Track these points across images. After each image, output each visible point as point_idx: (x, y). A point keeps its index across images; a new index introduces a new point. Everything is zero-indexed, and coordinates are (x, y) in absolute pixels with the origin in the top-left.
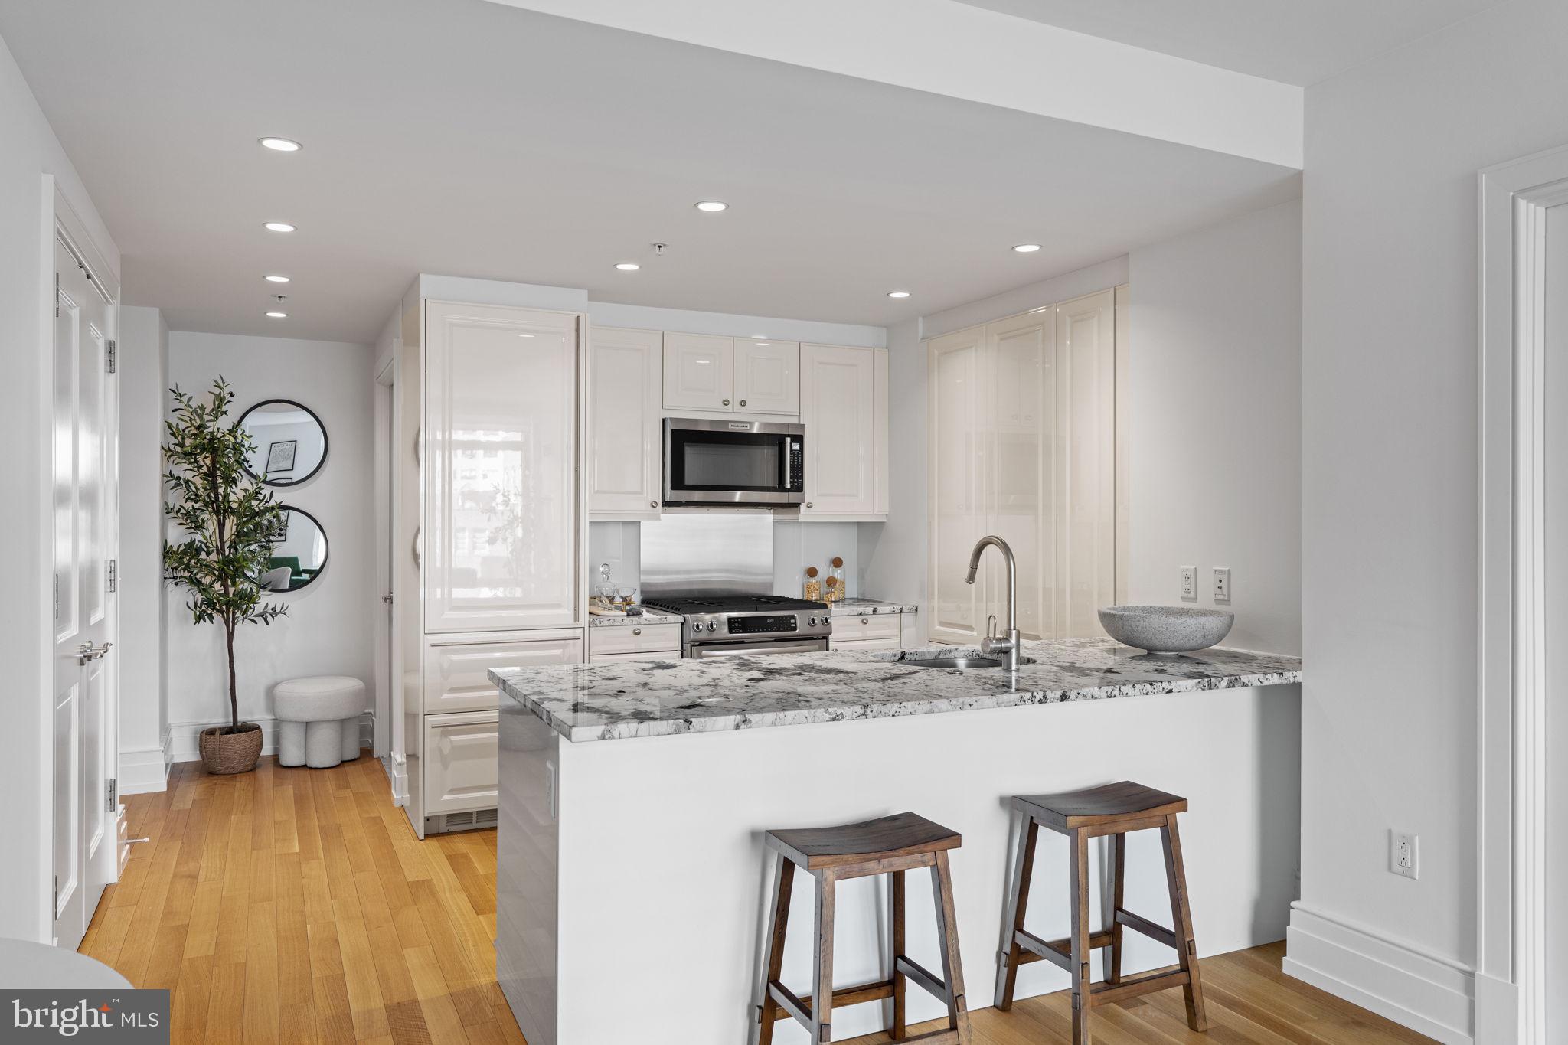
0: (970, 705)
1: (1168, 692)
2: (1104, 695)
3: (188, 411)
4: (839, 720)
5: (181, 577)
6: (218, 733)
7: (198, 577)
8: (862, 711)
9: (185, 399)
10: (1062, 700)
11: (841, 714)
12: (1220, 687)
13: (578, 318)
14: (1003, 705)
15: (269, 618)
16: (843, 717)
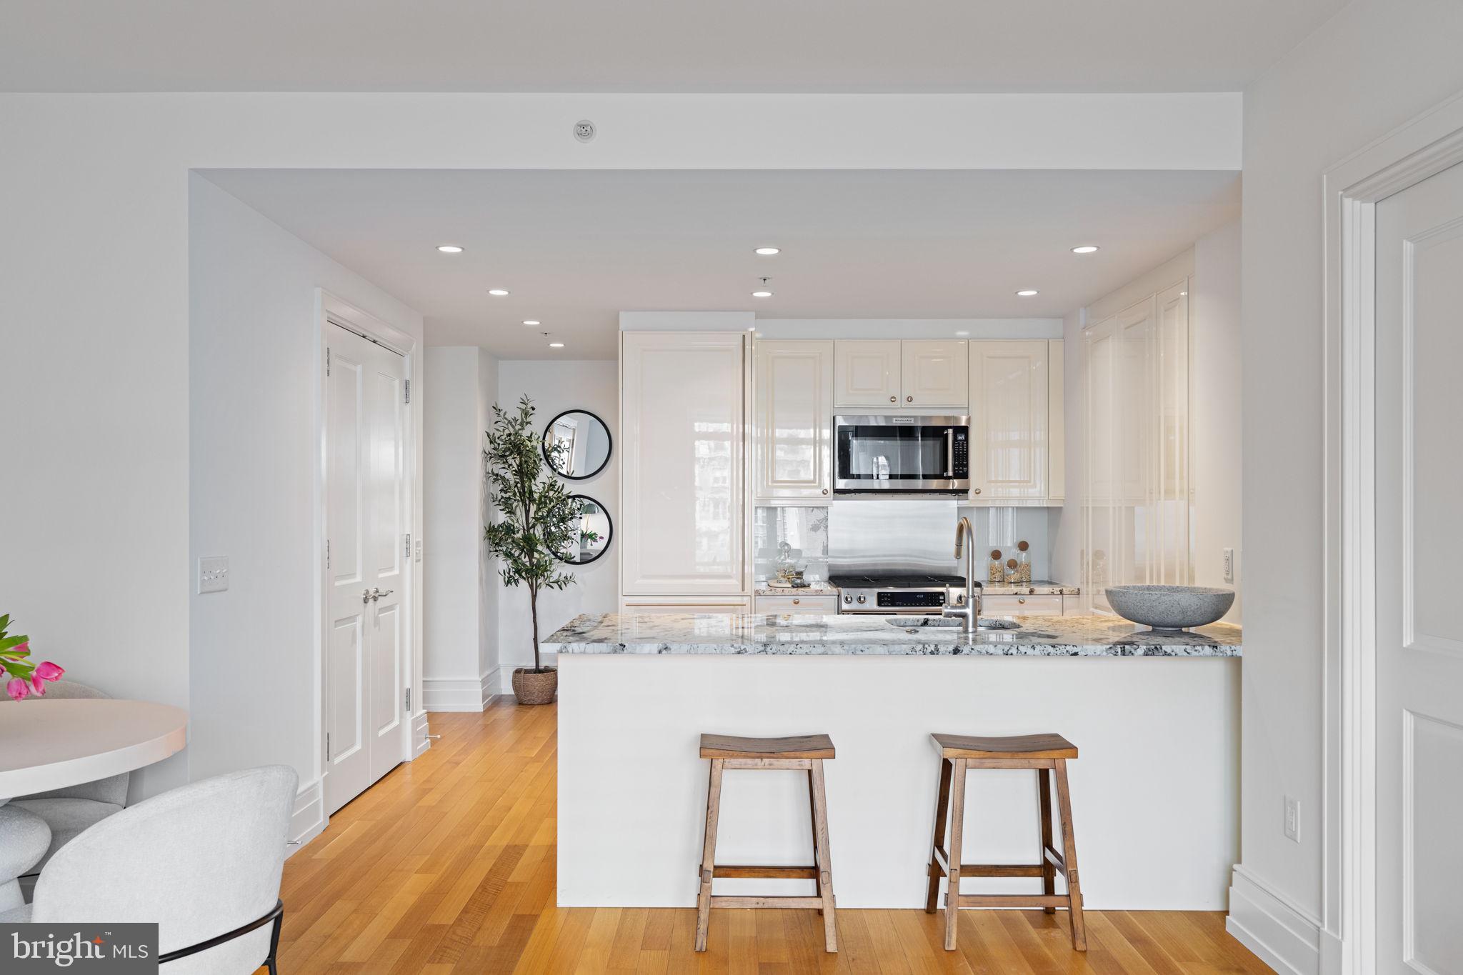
0: (862, 651)
1: (1072, 655)
2: (1000, 652)
3: (504, 423)
4: (742, 653)
5: (500, 551)
6: (523, 672)
7: (513, 552)
8: (763, 648)
9: (502, 413)
10: (955, 653)
11: (745, 649)
12: (1136, 654)
13: (744, 336)
14: (894, 653)
15: (563, 586)
16: (746, 652)
